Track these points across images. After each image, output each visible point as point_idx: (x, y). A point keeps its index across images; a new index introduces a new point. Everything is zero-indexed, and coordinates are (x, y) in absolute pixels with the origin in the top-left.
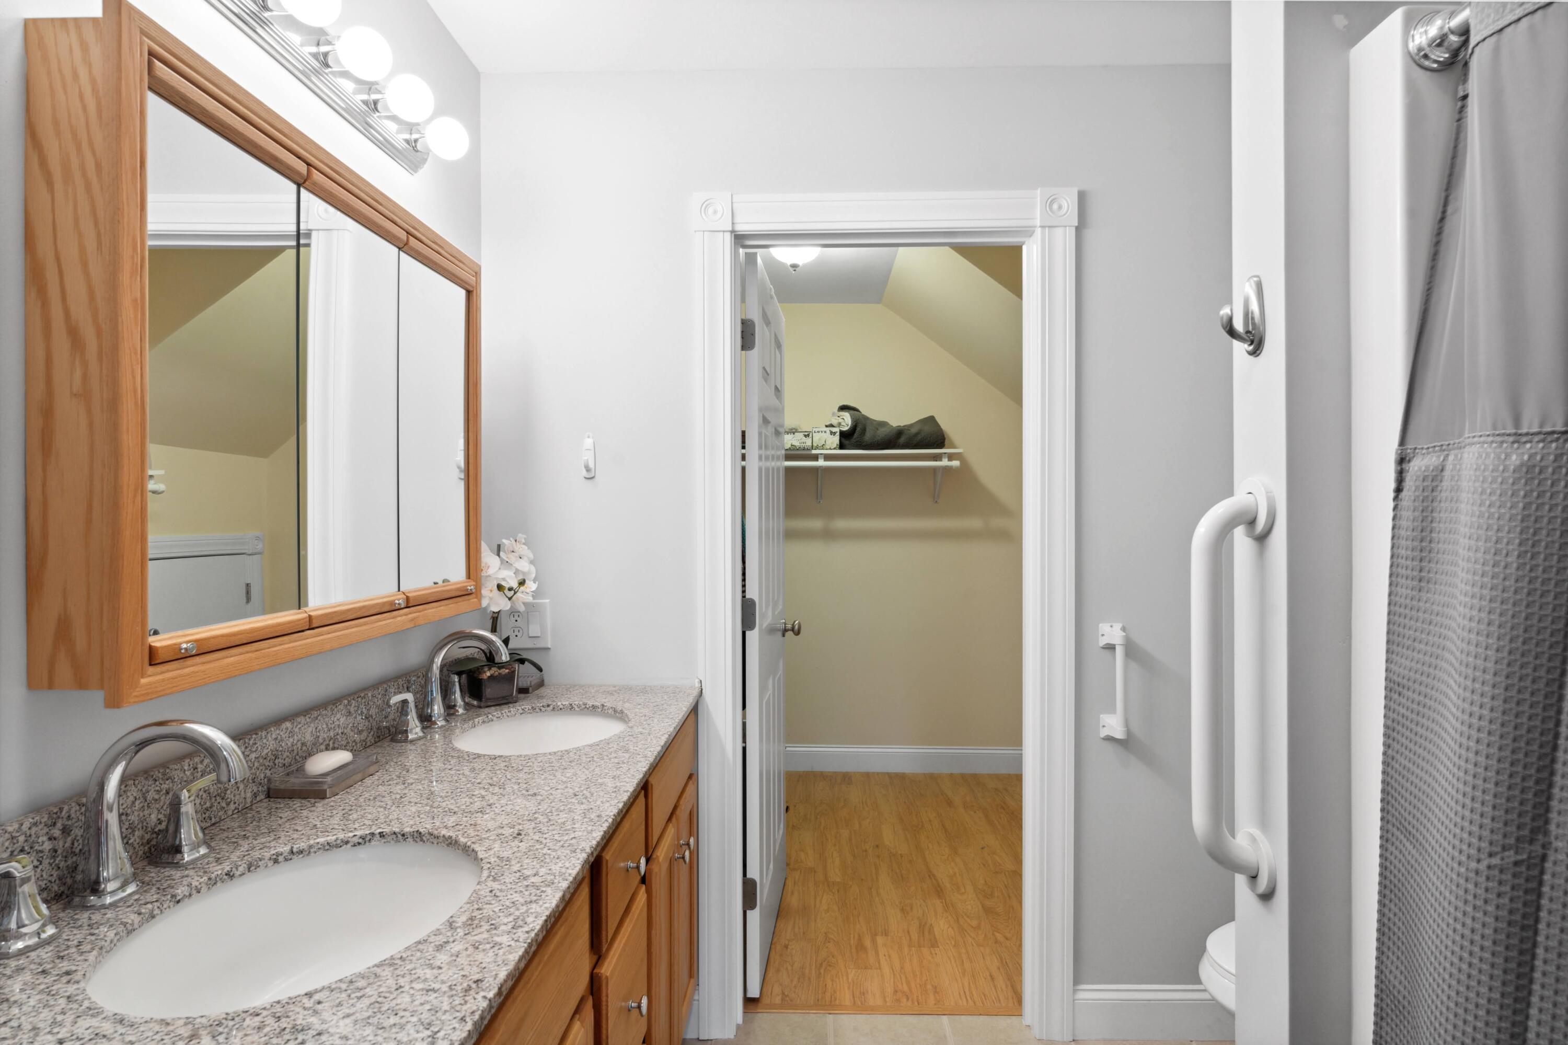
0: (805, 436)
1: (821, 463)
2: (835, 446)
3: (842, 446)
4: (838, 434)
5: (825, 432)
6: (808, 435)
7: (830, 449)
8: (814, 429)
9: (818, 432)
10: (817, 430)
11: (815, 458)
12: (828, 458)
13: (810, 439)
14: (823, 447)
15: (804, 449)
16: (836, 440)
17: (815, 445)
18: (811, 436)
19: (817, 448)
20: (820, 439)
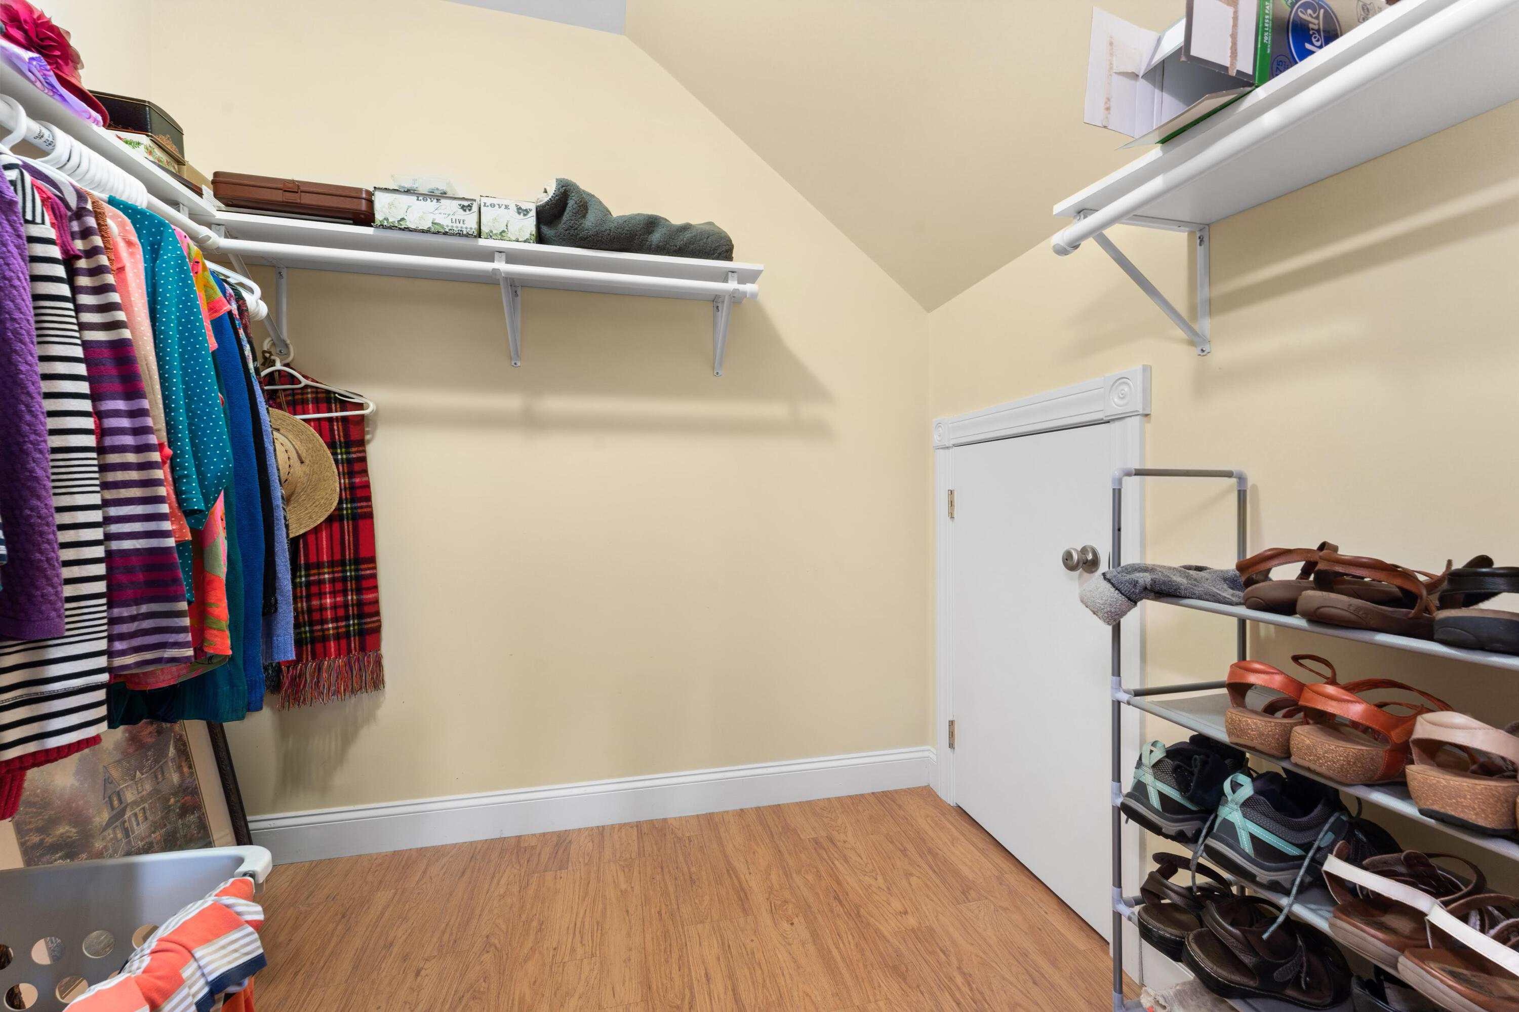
0: (463, 208)
1: (501, 266)
2: (527, 236)
3: (541, 239)
4: (533, 213)
5: (507, 207)
6: (470, 207)
7: (517, 241)
8: (484, 200)
9: (493, 206)
10: (489, 201)
11: (488, 255)
12: (512, 257)
13: (475, 216)
14: (502, 235)
15: (460, 234)
16: (529, 225)
17: (485, 229)
18: (475, 208)
19: (490, 236)
20: (495, 220)
